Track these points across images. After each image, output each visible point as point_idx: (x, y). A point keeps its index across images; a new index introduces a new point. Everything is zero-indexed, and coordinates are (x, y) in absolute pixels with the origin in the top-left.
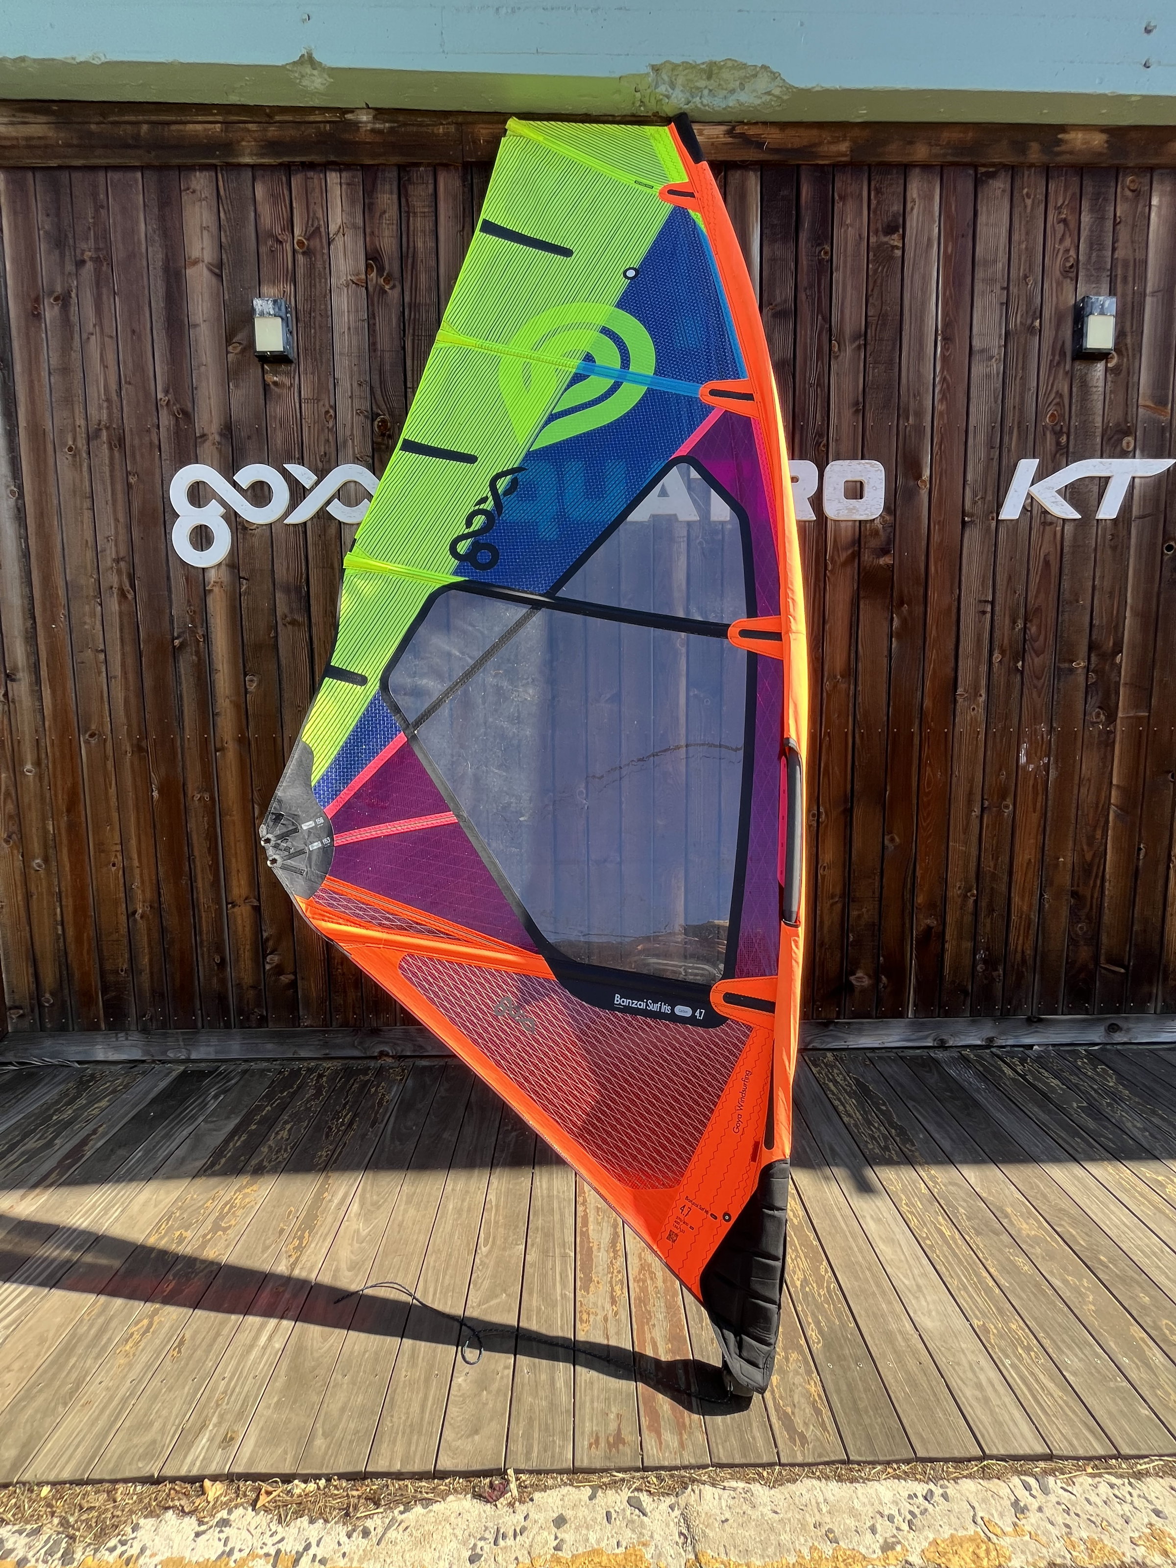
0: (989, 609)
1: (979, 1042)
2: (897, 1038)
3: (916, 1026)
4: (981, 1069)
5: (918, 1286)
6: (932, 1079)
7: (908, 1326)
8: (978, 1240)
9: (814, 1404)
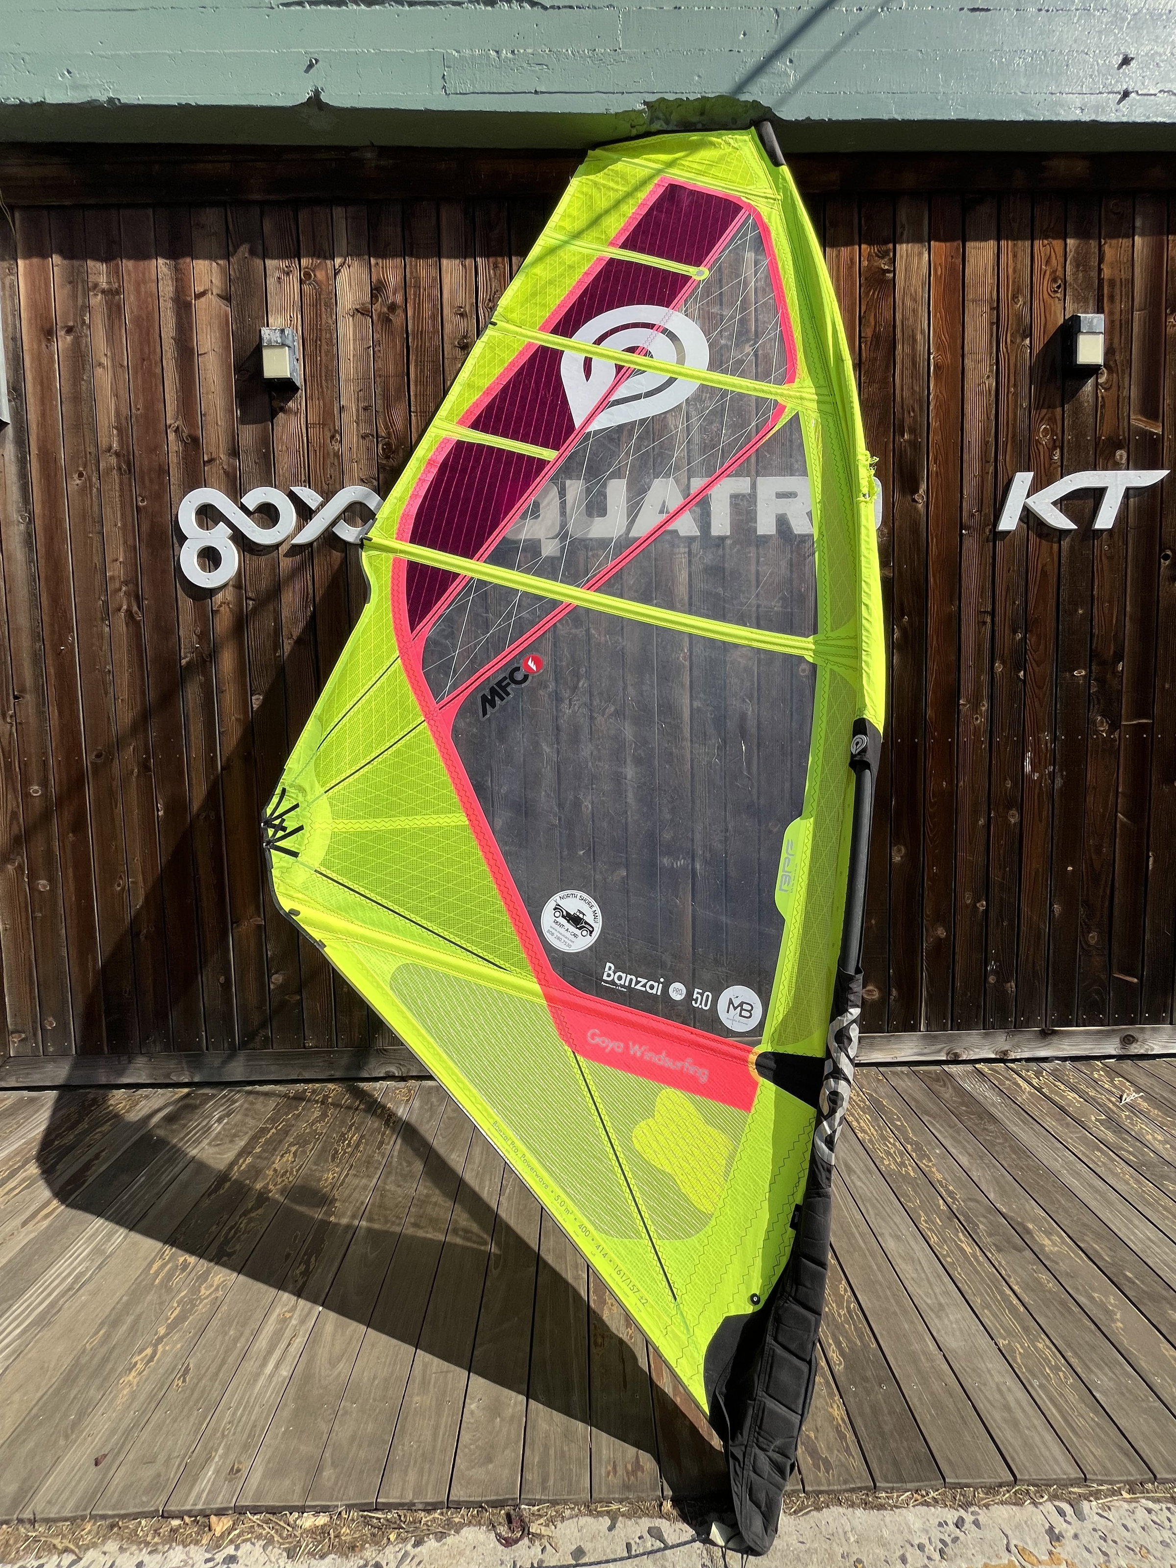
0: (989, 620)
1: (993, 1056)
2: (910, 1052)
3: (930, 1040)
4: (996, 1083)
5: (940, 1305)
6: (947, 1093)
7: (932, 1346)
8: (1000, 1257)
9: (837, 1429)
